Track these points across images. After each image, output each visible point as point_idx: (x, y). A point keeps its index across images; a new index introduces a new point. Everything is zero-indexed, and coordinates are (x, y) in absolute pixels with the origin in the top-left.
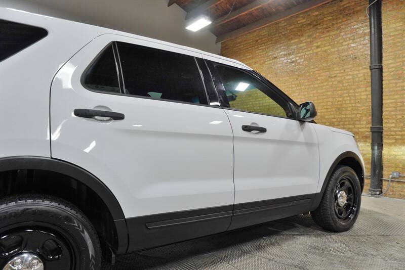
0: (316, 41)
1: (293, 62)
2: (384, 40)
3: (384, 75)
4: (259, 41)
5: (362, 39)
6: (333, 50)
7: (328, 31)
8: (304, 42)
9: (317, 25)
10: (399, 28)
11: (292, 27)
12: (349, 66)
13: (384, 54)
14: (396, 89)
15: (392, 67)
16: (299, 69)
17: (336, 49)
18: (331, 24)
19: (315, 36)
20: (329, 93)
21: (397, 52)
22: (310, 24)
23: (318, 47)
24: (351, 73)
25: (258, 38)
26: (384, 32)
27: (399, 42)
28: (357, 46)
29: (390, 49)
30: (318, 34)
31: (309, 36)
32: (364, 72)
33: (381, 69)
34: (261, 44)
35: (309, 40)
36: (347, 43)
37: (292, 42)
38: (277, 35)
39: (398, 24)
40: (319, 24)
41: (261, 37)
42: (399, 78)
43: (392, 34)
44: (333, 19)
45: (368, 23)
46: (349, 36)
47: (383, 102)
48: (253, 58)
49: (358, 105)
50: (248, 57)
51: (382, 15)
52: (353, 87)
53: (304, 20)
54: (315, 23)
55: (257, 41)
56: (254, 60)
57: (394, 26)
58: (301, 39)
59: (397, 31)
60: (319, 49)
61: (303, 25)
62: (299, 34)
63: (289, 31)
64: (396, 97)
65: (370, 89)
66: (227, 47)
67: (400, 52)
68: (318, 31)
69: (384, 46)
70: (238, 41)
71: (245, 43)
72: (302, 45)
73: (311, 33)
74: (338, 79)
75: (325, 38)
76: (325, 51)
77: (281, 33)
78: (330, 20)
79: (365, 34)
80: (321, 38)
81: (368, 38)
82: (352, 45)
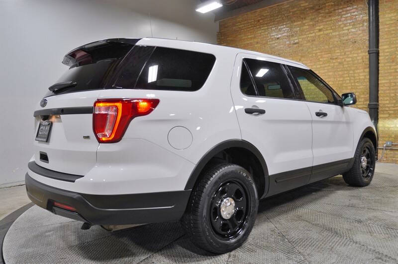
0: (319, 25)
1: (295, 44)
2: (380, 27)
3: (380, 58)
4: (261, 21)
5: (361, 25)
6: (334, 34)
7: (330, 16)
8: (306, 24)
9: (319, 9)
10: (393, 18)
11: (296, 9)
12: (350, 49)
13: (380, 41)
14: (389, 71)
15: (387, 52)
16: (302, 50)
17: (337, 33)
18: (332, 9)
19: (317, 19)
20: (330, 74)
21: (391, 39)
22: (312, 8)
23: (320, 30)
24: (350, 56)
25: (260, 19)
26: (380, 20)
27: (393, 30)
28: (357, 31)
29: (386, 36)
30: (320, 18)
31: (312, 20)
32: (362, 55)
33: (378, 54)
34: (263, 24)
35: (311, 23)
36: (347, 28)
37: (295, 24)
38: (280, 16)
39: (392, 15)
40: (322, 9)
41: (263, 17)
42: (393, 62)
43: (388, 23)
44: (335, 5)
45: (367, 11)
46: (349, 21)
47: (379, 82)
48: (254, 38)
49: (357, 84)
50: (249, 37)
51: (380, 5)
52: (353, 68)
53: (307, 4)
54: (317, 7)
55: (259, 21)
56: (256, 40)
57: (390, 16)
58: (304, 22)
59: (392, 20)
60: (322, 33)
61: (305, 9)
62: (302, 17)
63: (291, 13)
64: (390, 78)
65: (367, 70)
66: (226, 26)
67: (394, 39)
68: (320, 15)
69: (380, 33)
70: (238, 20)
71: (246, 22)
72: (305, 27)
73: (313, 17)
74: (339, 61)
75: (327, 23)
76: (327, 34)
77: (284, 14)
78: (332, 5)
79: (364, 21)
80: (323, 22)
81: (366, 24)
82: (353, 30)
